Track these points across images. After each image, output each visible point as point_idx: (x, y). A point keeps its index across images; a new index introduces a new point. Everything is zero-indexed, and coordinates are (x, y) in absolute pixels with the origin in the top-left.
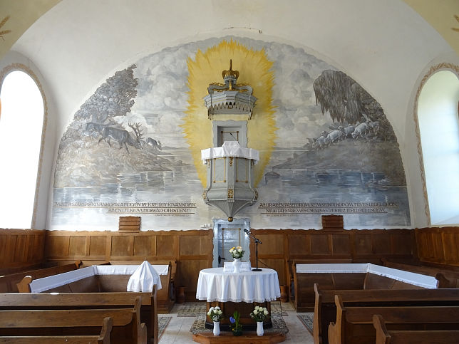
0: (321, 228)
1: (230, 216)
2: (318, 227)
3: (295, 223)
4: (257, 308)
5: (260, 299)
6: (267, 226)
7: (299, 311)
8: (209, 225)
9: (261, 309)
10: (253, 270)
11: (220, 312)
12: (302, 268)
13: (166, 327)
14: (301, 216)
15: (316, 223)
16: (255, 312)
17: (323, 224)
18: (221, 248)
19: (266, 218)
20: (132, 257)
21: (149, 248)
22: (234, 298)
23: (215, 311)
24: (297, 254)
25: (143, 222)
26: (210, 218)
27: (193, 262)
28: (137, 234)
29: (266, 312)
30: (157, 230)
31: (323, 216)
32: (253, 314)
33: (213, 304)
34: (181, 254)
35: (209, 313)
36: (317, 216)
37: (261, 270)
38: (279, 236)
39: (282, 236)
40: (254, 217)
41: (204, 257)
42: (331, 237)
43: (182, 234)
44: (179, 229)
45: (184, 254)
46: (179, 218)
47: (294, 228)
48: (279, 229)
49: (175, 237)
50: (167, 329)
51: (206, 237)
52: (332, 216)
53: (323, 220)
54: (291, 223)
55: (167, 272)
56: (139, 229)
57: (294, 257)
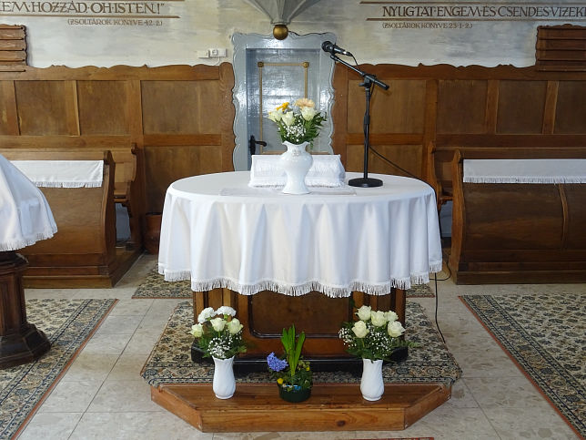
0: (531, 62)
1: (277, 20)
2: (523, 59)
3: (461, 49)
4: (364, 312)
5: (376, 283)
6: (385, 56)
7: (462, 279)
8: (222, 53)
9: (379, 318)
10: (353, 183)
11: (235, 326)
12: (478, 171)
13: (88, 338)
14: (481, 28)
15: (519, 48)
16: (360, 329)
17: (538, 50)
18: (256, 116)
19: (382, 33)
20: (19, 139)
21: (59, 113)
22: (286, 281)
23: (217, 324)
24: (458, 132)
25: (35, 42)
26: (223, 31)
27: (180, 150)
28: (22, 76)
29: (396, 329)
30: (76, 63)
31: (540, 28)
32: (352, 334)
33: (209, 298)
34: (148, 131)
35: (197, 330)
36: (524, 27)
37: (378, 183)
38: (414, 83)
39: (423, 83)
40: (349, 28)
41: (212, 140)
42: (555, 87)
43: (149, 78)
44: (137, 62)
45: (157, 131)
46: (135, 30)
47: (457, 63)
48: (415, 64)
49: (127, 85)
50: (91, 348)
51: (213, 83)
52: (568, 28)
53: (540, 38)
54: (448, 48)
55: (100, 179)
56: (26, 60)
57: (448, 140)
